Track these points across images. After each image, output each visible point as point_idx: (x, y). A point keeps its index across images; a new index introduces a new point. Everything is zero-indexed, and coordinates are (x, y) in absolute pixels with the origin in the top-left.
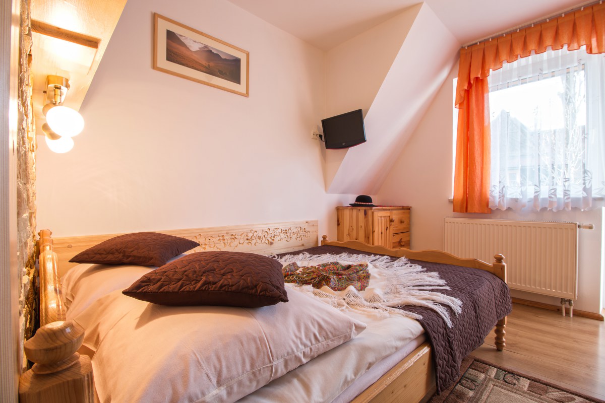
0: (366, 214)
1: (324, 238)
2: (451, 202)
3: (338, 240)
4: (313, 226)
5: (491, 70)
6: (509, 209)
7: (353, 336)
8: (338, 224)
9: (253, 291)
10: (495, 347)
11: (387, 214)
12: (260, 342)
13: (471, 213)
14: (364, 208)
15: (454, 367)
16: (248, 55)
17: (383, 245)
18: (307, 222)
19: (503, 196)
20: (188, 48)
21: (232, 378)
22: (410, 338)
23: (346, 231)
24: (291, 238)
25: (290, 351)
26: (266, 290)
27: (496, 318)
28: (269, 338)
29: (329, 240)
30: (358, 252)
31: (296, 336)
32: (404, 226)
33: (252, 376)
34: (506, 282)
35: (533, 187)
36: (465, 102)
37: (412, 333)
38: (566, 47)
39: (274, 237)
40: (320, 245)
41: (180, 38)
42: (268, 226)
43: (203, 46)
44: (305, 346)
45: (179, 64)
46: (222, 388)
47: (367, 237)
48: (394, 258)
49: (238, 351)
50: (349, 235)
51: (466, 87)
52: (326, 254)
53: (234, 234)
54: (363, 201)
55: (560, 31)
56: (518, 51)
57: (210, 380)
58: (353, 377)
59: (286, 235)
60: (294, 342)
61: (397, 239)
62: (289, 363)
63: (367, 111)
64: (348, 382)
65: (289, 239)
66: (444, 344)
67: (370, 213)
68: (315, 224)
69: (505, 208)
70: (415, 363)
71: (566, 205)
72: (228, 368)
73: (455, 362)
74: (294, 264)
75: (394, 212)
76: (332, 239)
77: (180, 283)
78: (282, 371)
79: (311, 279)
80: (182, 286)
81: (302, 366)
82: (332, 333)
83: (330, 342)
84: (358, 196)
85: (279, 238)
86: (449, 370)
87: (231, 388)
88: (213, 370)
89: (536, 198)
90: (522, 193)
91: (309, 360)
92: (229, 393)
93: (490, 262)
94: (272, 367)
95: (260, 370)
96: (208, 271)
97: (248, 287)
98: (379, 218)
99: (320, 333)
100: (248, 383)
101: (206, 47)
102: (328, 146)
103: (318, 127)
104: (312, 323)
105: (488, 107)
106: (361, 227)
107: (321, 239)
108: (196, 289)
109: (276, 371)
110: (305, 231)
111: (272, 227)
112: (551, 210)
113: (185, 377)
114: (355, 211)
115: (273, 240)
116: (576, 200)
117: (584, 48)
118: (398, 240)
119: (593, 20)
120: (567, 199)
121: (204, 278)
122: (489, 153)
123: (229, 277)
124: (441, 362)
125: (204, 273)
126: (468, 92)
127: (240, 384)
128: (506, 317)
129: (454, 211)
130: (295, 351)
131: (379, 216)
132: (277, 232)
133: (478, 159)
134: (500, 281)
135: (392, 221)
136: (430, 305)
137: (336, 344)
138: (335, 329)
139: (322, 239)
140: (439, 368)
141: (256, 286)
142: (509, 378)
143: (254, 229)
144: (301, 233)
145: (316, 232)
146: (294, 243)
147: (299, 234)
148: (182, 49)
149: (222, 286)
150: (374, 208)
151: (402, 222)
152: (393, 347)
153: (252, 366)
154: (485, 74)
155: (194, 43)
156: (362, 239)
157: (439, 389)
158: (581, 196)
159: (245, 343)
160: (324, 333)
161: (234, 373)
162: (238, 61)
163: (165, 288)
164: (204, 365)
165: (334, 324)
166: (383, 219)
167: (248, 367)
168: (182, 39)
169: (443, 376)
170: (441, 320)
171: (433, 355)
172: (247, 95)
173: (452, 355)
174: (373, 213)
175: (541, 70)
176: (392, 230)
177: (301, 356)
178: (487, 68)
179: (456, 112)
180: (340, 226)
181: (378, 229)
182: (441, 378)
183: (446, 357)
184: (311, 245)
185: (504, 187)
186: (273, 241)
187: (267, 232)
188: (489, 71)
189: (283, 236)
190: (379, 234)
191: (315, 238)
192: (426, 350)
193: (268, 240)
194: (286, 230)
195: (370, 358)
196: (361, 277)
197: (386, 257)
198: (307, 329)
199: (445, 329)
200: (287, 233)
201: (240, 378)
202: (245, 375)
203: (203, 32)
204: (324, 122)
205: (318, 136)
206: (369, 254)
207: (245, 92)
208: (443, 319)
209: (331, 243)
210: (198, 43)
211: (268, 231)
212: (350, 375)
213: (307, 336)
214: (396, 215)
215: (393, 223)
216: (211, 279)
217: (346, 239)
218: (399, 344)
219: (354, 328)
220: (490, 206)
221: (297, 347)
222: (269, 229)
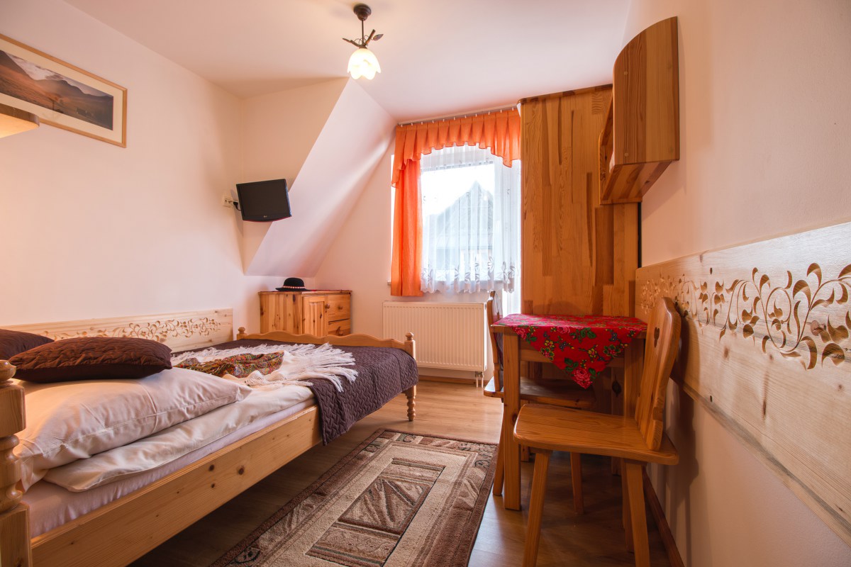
0: (294, 299)
1: (241, 330)
2: (390, 285)
3: (261, 333)
4: (225, 316)
5: (422, 155)
6: (437, 292)
7: (237, 397)
8: (262, 314)
9: (137, 362)
10: (407, 418)
11: (321, 299)
12: (145, 400)
13: (405, 296)
14: (292, 293)
15: (342, 424)
16: (125, 93)
17: (316, 335)
18: (216, 312)
19: (431, 279)
20: (28, 76)
21: (118, 422)
22: (297, 400)
23: (271, 322)
24: (192, 332)
25: (173, 406)
26: (150, 361)
27: (400, 388)
28: (153, 397)
29: (247, 333)
30: (279, 343)
31: (180, 396)
32: (343, 312)
33: (137, 423)
34: (414, 357)
35: (454, 271)
36: (400, 183)
37: (299, 396)
38: (478, 144)
39: (166, 332)
40: (235, 339)
41: (15, 60)
42: (158, 318)
43: (52, 74)
44: (189, 403)
45: (11, 95)
46: (110, 429)
47: (296, 327)
48: (317, 346)
49: (123, 405)
50: (275, 325)
51: (400, 168)
52: (239, 347)
53: (103, 330)
54: (293, 285)
55: (473, 130)
56: (443, 141)
57: (99, 422)
58: (235, 426)
59: (184, 329)
60: (177, 400)
61: (334, 327)
62: (173, 416)
63: (292, 181)
64: (229, 429)
65: (190, 333)
66: (333, 405)
67: (299, 298)
68: (228, 314)
69: (432, 291)
70: (298, 418)
71: (477, 286)
72: (114, 415)
73: (343, 420)
74: (192, 359)
75: (330, 297)
76: (252, 330)
77: (58, 360)
78: (165, 422)
79: (211, 370)
80: (60, 363)
81: (186, 420)
82: (216, 395)
83: (214, 401)
84: (287, 278)
85: (174, 333)
86: (337, 426)
87: (118, 429)
88: (101, 416)
89: (456, 280)
90: (446, 277)
91: (193, 416)
92: (116, 433)
93: (401, 340)
94: (155, 416)
95: (144, 419)
96: (88, 350)
97: (131, 360)
98: (311, 305)
99: (204, 395)
100: (133, 428)
101: (57, 76)
102: (246, 216)
103: (232, 191)
104: (197, 388)
105: (420, 190)
106: (290, 315)
107: (236, 332)
108: (76, 364)
109: (160, 421)
110: (214, 323)
111: (164, 319)
112: (467, 292)
113: (77, 419)
114: (282, 297)
115: (165, 336)
116: (484, 283)
117: (489, 148)
118: (336, 329)
119: (495, 127)
120: (477, 282)
121: (84, 355)
122: (422, 236)
123: (111, 353)
124: (328, 420)
125: (83, 351)
126: (402, 172)
127: (126, 427)
128: (415, 387)
129: (392, 294)
130: (178, 406)
131: (310, 302)
132: (171, 326)
133: (411, 242)
134: (408, 356)
135: (327, 307)
136: (326, 376)
137: (220, 403)
138: (219, 391)
139: (238, 332)
140: (325, 423)
141: (139, 358)
142: (408, 438)
143: (135, 323)
144: (208, 326)
145: (231, 323)
146: (197, 338)
147: (204, 328)
148: (18, 76)
149: (103, 360)
150: (303, 293)
151: (340, 308)
152: (277, 406)
153: (137, 415)
154: (417, 158)
155: (38, 69)
156: (290, 329)
157: (325, 440)
158: (487, 280)
159: (130, 401)
160: (208, 395)
161: (120, 418)
162: (108, 100)
163: (42, 366)
164: (93, 413)
165: (219, 387)
166: (316, 304)
167: (133, 415)
168: (18, 62)
169: (330, 430)
170: (331, 386)
171: (320, 414)
172: (123, 144)
173: (341, 414)
174: (303, 298)
175: (461, 162)
176: (327, 318)
177: (185, 411)
178: (418, 152)
179: (393, 190)
180: (264, 315)
181: (308, 316)
182: (327, 432)
183: (335, 416)
184: (224, 340)
185: (432, 270)
186: (164, 338)
187: (155, 326)
188: (420, 154)
189: (179, 330)
190: (310, 323)
191: (229, 331)
192: (313, 409)
193: (157, 337)
194: (185, 323)
195: (253, 412)
196: (272, 363)
197: (310, 345)
198: (191, 392)
199: (335, 393)
200: (186, 326)
201: (126, 423)
202: (131, 421)
203: (54, 56)
204: (240, 187)
205: (232, 203)
206: (292, 344)
207: (119, 140)
208: (334, 385)
209: (249, 336)
210: (44, 69)
211: (157, 324)
212: (232, 424)
213: (190, 396)
214: (332, 301)
215: (328, 310)
216: (91, 355)
217: (271, 329)
218: (285, 403)
219: (239, 391)
220: (422, 288)
221: (181, 404)
222: (159, 322)
